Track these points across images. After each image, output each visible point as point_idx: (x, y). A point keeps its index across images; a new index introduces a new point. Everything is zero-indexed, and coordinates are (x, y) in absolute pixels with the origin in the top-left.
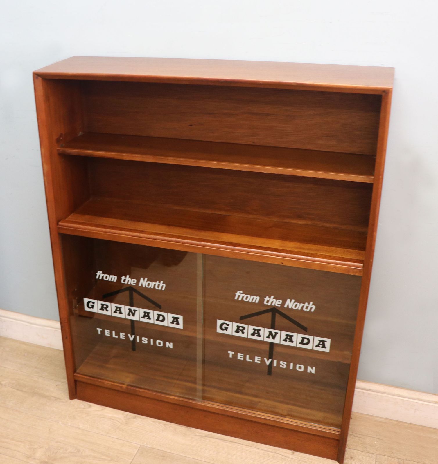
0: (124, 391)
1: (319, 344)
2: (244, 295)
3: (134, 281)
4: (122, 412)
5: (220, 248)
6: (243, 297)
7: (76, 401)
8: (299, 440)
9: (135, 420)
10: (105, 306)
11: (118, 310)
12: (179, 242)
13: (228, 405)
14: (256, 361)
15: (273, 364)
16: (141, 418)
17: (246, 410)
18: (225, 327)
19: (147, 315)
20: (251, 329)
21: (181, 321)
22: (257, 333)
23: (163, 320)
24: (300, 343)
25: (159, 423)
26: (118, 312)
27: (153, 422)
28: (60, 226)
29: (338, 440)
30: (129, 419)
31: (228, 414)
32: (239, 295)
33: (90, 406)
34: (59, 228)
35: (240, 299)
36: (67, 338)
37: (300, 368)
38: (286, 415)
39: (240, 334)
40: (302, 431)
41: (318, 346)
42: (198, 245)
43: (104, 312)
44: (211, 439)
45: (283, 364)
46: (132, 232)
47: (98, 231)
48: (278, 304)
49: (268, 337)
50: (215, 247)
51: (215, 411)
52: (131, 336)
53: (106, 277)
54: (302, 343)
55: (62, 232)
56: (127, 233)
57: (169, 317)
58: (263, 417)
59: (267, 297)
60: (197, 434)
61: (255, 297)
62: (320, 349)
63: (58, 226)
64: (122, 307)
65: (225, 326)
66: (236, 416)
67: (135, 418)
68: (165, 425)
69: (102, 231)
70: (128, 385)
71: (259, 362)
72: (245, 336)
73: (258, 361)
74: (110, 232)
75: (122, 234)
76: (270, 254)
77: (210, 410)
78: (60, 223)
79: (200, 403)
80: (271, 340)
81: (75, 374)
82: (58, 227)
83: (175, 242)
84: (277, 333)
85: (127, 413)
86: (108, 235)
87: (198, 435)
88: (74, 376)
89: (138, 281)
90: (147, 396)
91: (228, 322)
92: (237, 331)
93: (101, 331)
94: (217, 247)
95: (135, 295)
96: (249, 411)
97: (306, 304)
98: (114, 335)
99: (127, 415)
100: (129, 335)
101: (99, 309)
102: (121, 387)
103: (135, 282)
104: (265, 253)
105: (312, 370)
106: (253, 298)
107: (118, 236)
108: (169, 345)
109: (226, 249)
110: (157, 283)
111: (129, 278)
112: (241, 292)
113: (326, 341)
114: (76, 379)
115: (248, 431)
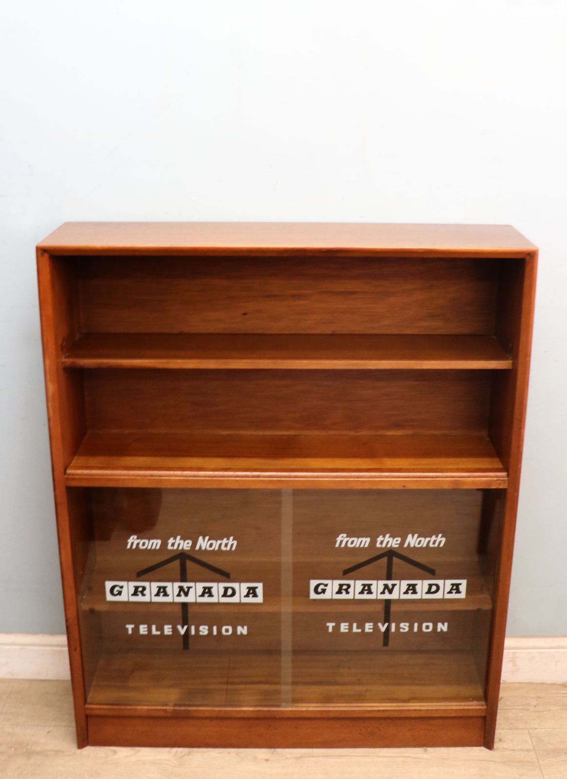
0: (169, 715)
1: (452, 589)
2: (348, 539)
3: (188, 543)
4: (167, 750)
5: (318, 477)
6: (347, 542)
7: (89, 750)
8: (431, 730)
9: (191, 757)
10: (140, 589)
11: (162, 591)
12: (258, 476)
13: (328, 702)
14: (367, 630)
15: (391, 630)
16: (198, 752)
17: (354, 705)
18: (322, 589)
19: (208, 591)
20: (359, 585)
21: (260, 591)
22: (367, 589)
23: (233, 594)
24: (426, 593)
25: (229, 753)
26: (162, 594)
27: (219, 753)
28: (70, 475)
29: (484, 718)
30: (182, 757)
31: (331, 715)
32: (342, 540)
33: (115, 752)
34: (68, 479)
35: (343, 545)
36: (76, 649)
37: (428, 627)
38: (409, 700)
39: (344, 596)
40: (436, 715)
41: (450, 592)
42: (286, 477)
43: (139, 598)
44: (311, 759)
45: (405, 627)
46: (185, 470)
47: (133, 475)
48: (396, 544)
49: (383, 593)
50: (311, 477)
51: (313, 716)
52: (183, 628)
53: (144, 544)
54: (429, 592)
55: (74, 484)
56: (179, 473)
57: (242, 588)
58: (381, 709)
59: (381, 537)
60: (289, 756)
61: (364, 539)
62: (454, 596)
63: (66, 476)
64: (169, 585)
65: (321, 587)
66: (342, 716)
67: (189, 754)
68: (237, 754)
69: (138, 475)
70: (175, 705)
71: (371, 631)
72: (350, 596)
73: (369, 629)
74: (152, 476)
75: (172, 476)
76: (387, 477)
77: (305, 715)
78: (69, 471)
79: (288, 708)
80: (387, 596)
81: (87, 706)
82: (66, 478)
83: (253, 477)
84: (395, 585)
85: (175, 750)
86: (148, 479)
87: (291, 758)
88: (85, 709)
89: (194, 544)
90: (207, 715)
91: (325, 582)
92: (339, 592)
93: (133, 629)
94: (314, 477)
95: (189, 564)
96: (360, 705)
97: (434, 538)
98: (154, 632)
99: (176, 752)
100: (179, 627)
101: (130, 594)
102: (165, 710)
103: (190, 545)
104: (380, 475)
105: (443, 627)
106: (361, 542)
107: (165, 480)
108: (242, 630)
109: (327, 477)
110: (225, 541)
111: (181, 539)
112: (345, 535)
113: (460, 584)
114: (88, 712)
115: (360, 734)
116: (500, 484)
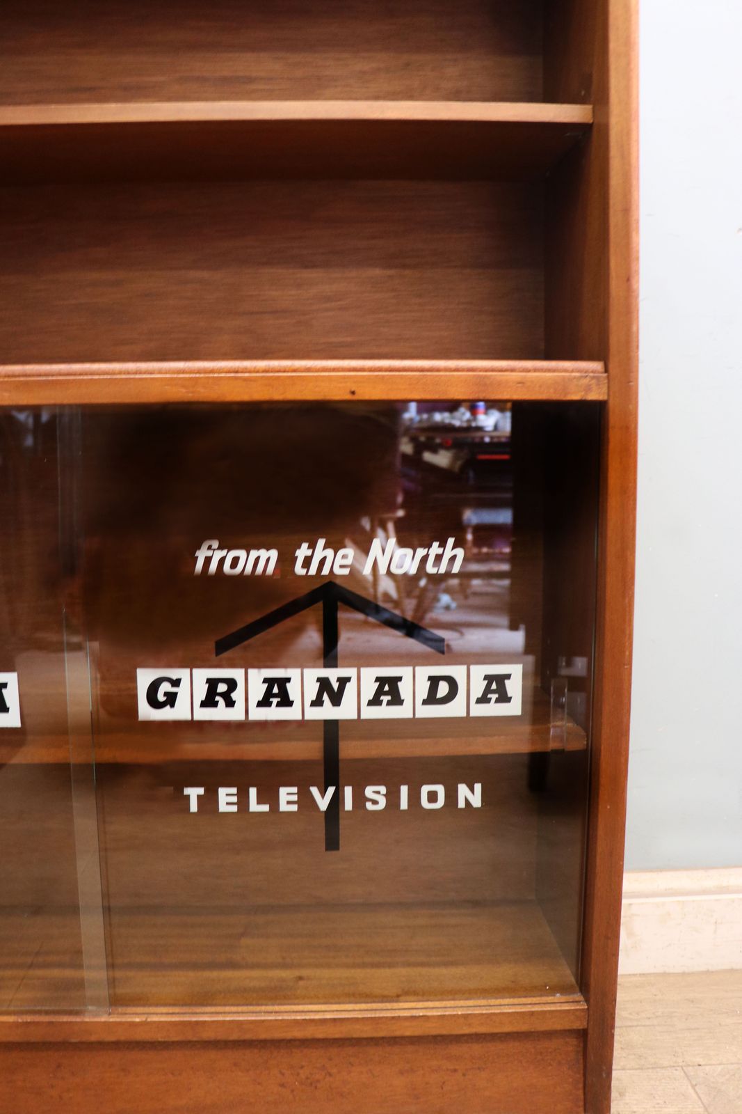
1: (487, 690)
2: (223, 552)
6: (222, 561)
8: (454, 1070)
14: (283, 807)
15: (343, 804)
18: (166, 694)
21: (12, 694)
22: (277, 692)
24: (425, 702)
29: (583, 1035)
31: (207, 1035)
32: (209, 555)
35: (212, 571)
37: (432, 796)
38: (398, 996)
39: (220, 713)
41: (483, 700)
45: (376, 796)
48: (343, 567)
49: (318, 702)
51: (160, 1037)
54: (431, 699)
58: (328, 1016)
59: (305, 546)
61: (263, 554)
62: (494, 709)
65: (165, 687)
66: (235, 1036)
71: (294, 808)
72: (236, 714)
73: (289, 803)
76: (309, 370)
77: (140, 1035)
79: (101, 1018)
80: (328, 712)
84: (346, 679)
91: (174, 673)
92: (209, 702)
96: (277, 1008)
97: (435, 549)
105: (471, 795)
106: (258, 559)
112: (215, 544)
113: (508, 676)
115: (282, 1085)
116: (588, 389)
